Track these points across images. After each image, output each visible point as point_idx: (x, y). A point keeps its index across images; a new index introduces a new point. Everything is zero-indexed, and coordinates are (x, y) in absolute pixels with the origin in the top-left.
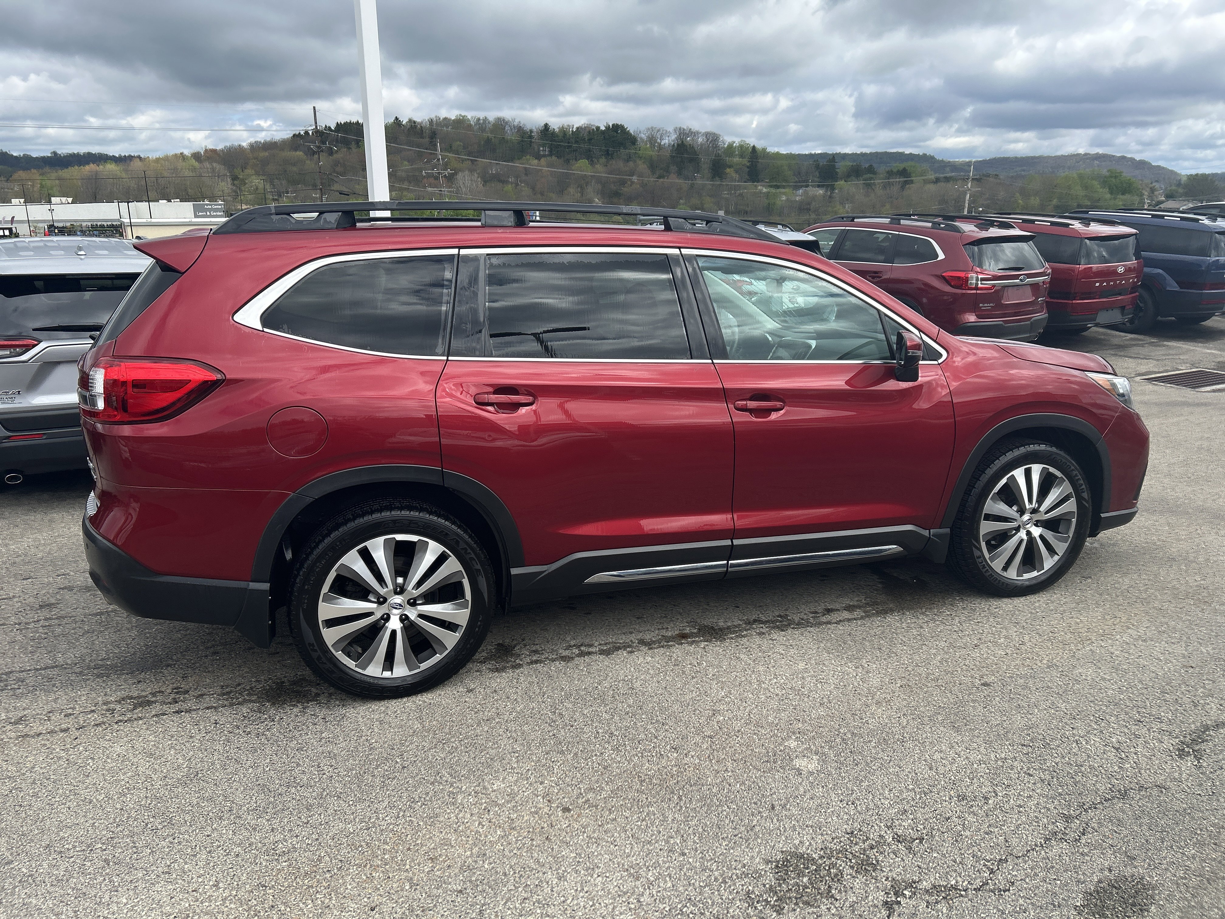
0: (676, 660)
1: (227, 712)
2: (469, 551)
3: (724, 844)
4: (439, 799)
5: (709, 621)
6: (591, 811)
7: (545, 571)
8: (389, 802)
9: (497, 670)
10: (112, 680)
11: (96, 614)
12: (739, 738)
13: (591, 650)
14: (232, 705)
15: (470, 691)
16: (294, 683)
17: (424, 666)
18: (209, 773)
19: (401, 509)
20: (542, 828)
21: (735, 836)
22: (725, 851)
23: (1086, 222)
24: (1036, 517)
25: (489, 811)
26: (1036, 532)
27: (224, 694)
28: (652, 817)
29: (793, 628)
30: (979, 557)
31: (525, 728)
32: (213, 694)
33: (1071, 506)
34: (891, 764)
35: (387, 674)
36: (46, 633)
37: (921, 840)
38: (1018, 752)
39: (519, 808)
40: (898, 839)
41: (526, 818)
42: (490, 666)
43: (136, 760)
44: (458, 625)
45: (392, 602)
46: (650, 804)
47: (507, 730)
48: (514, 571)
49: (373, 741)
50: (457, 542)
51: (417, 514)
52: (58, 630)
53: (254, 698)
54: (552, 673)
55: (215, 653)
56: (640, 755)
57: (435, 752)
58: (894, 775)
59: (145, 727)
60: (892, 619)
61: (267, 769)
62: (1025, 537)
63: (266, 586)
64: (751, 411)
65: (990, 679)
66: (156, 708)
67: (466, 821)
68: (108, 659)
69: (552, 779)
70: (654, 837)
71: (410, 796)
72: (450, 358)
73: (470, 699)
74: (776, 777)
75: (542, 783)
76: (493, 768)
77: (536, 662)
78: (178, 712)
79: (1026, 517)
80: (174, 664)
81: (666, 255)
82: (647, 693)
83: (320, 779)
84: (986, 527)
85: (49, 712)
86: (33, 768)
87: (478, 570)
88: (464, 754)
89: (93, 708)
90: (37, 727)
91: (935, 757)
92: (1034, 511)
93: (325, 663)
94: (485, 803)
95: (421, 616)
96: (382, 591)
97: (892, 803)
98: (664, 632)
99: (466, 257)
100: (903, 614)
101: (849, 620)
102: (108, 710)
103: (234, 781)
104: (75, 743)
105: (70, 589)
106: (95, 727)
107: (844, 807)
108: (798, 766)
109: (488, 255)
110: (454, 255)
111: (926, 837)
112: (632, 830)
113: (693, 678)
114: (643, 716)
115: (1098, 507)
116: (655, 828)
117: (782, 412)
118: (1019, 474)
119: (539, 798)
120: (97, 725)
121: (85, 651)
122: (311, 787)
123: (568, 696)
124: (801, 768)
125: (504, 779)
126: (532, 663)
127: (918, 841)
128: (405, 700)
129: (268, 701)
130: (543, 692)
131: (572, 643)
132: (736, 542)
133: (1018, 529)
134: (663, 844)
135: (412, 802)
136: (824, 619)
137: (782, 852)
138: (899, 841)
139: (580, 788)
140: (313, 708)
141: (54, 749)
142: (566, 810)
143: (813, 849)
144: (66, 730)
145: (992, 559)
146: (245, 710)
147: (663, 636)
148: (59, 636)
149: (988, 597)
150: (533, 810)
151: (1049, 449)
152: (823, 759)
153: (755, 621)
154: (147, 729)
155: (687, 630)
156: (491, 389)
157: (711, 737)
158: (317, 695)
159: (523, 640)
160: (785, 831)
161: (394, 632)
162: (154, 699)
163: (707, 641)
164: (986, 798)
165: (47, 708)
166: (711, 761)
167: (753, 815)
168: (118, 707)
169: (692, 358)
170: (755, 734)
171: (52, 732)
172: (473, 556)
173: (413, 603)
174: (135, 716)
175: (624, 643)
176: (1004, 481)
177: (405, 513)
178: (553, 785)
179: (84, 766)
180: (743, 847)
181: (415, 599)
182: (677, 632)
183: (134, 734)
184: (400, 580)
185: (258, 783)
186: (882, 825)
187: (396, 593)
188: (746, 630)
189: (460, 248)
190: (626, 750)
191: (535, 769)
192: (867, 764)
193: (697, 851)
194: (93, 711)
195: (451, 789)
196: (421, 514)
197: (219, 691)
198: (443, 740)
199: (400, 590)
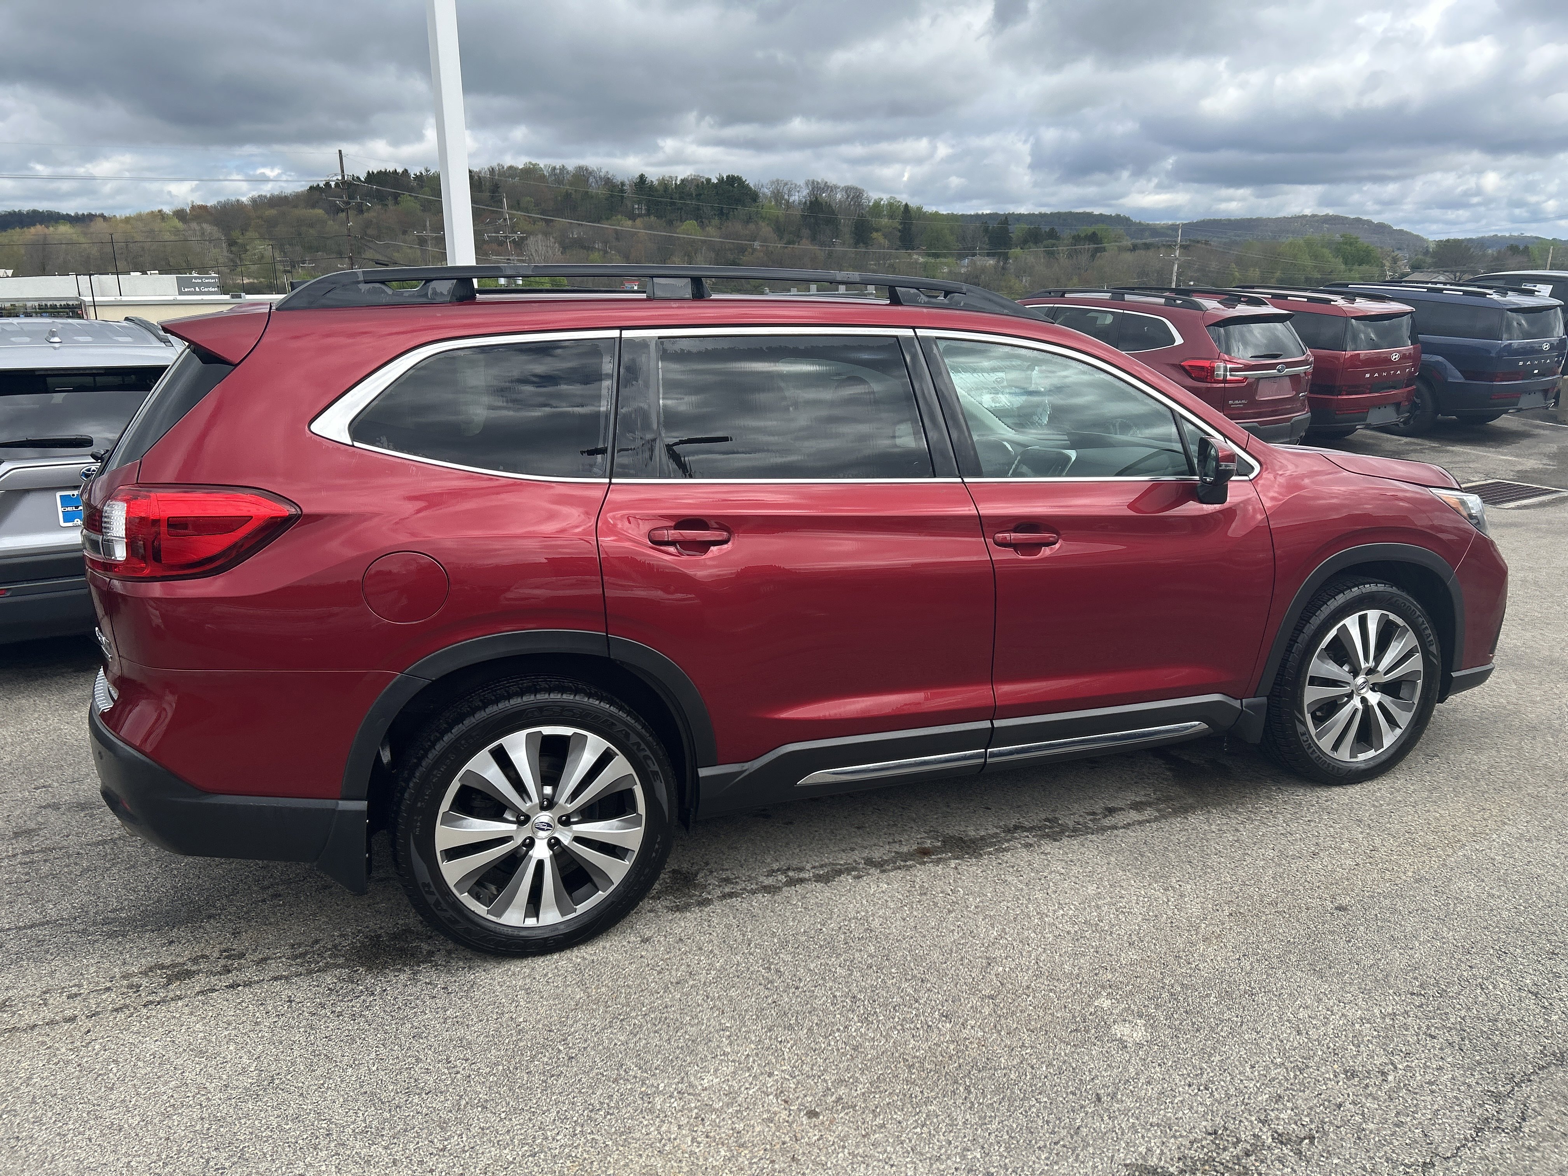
0: (921, 887)
1: (304, 983)
2: (643, 746)
3: (1043, 1157)
4: (629, 1105)
5: (954, 829)
6: (847, 1114)
7: (745, 770)
8: (558, 1113)
9: (678, 909)
10: (132, 941)
11: (98, 844)
12: (1031, 998)
13: (802, 875)
14: (310, 972)
15: (645, 940)
16: (395, 937)
17: (582, 908)
18: (289, 1077)
19: (550, 691)
20: (784, 1143)
21: (1056, 1143)
22: (1046, 1168)
23: (1350, 297)
24: (1373, 679)
25: (703, 1120)
26: (1374, 698)
27: (295, 957)
28: (935, 1120)
30: (1303, 734)
31: (733, 993)
32: (280, 957)
33: (1416, 663)
34: (1244, 1027)
35: (531, 922)
36: (27, 874)
37: (1312, 1138)
38: (1408, 1004)
39: (745, 1114)
40: (1281, 1139)
41: (757, 1129)
42: (667, 903)
43: (180, 1061)
44: (628, 850)
45: (537, 821)
46: (928, 1101)
47: (708, 998)
48: (703, 772)
49: (521, 1020)
50: (627, 736)
51: (572, 697)
52: (45, 869)
53: (341, 960)
54: (756, 911)
55: (276, 896)
56: (899, 1027)
57: (612, 1033)
58: (1252, 1043)
59: (186, 1010)
60: (1196, 820)
61: (374, 1068)
62: (1360, 706)
63: (362, 805)
64: (1016, 546)
65: (1345, 901)
66: (200, 982)
67: (673, 1136)
68: (122, 909)
69: (784, 1068)
70: (943, 1150)
71: (586, 1101)
72: (614, 481)
73: (646, 952)
74: (1094, 1052)
75: (770, 1075)
76: (697, 1055)
77: (731, 895)
78: (232, 986)
79: (1360, 680)
80: (219, 915)
81: (896, 337)
82: (891, 936)
83: (453, 1081)
84: (1312, 694)
85: (45, 993)
86: (30, 1078)
87: (655, 773)
88: (652, 1035)
89: (108, 984)
90: (29, 1017)
91: (1301, 1016)
92: (1371, 672)
93: (446, 911)
94: (696, 1108)
95: (578, 839)
96: (524, 806)
97: (1258, 1085)
98: (896, 847)
99: (630, 341)
101: (1140, 823)
102: (130, 986)
103: (328, 1088)
104: (88, 1038)
105: (56, 807)
106: (115, 1013)
107: (1196, 1094)
108: (1119, 1036)
109: (660, 338)
110: (614, 338)
111: (1317, 1135)
112: (910, 1141)
113: (950, 912)
114: (893, 970)
115: (1448, 664)
116: (942, 1137)
117: (1057, 546)
118: (1351, 623)
119: (771, 1097)
120: (116, 1010)
121: (86, 899)
122: (441, 1092)
123: (784, 944)
124: (1125, 1038)
125: (716, 1070)
126: (724, 896)
127: (1307, 1141)
128: (556, 956)
129: (362, 965)
130: (749, 940)
131: (775, 866)
132: (998, 723)
133: (1350, 696)
134: (958, 1160)
135: (591, 1111)
137: (1126, 1165)
138: (1282, 1143)
139: (825, 1081)
140: (427, 973)
141: (58, 1049)
142: (812, 1114)
143: (1168, 1160)
144: (72, 1019)
145: (1320, 736)
146: (329, 979)
147: (896, 853)
148: (47, 877)
149: (1313, 786)
150: (765, 1116)
151: (1390, 589)
152: (1152, 1024)
153: (1016, 828)
154: (191, 1013)
155: (928, 844)
156: (672, 524)
157: (991, 997)
158: (431, 953)
159: (707, 864)
160: (1122, 1134)
161: (540, 864)
162: (195, 968)
163: (957, 858)
164: (1383, 1073)
165: (41, 986)
166: (999, 1032)
167: (1073, 1111)
168: (145, 982)
169: (935, 476)
170: (1051, 990)
171: (51, 1023)
172: (648, 753)
173: (566, 821)
174: (171, 995)
175: (846, 864)
176: (1333, 633)
177: (555, 696)
178: (787, 1077)
179: (105, 1074)
180: (1070, 1160)
181: (568, 816)
182: (915, 847)
183: (173, 1021)
184: (548, 790)
185: (363, 1090)
186: (1253, 1118)
187: (543, 808)
188: (1008, 841)
189: (622, 328)
190: (879, 1021)
191: (757, 1055)
192: (1212, 1029)
193: (1007, 1170)
194: (108, 989)
195: (643, 1089)
196: (577, 698)
197: (289, 952)
198: (620, 1014)
199: (548, 804)
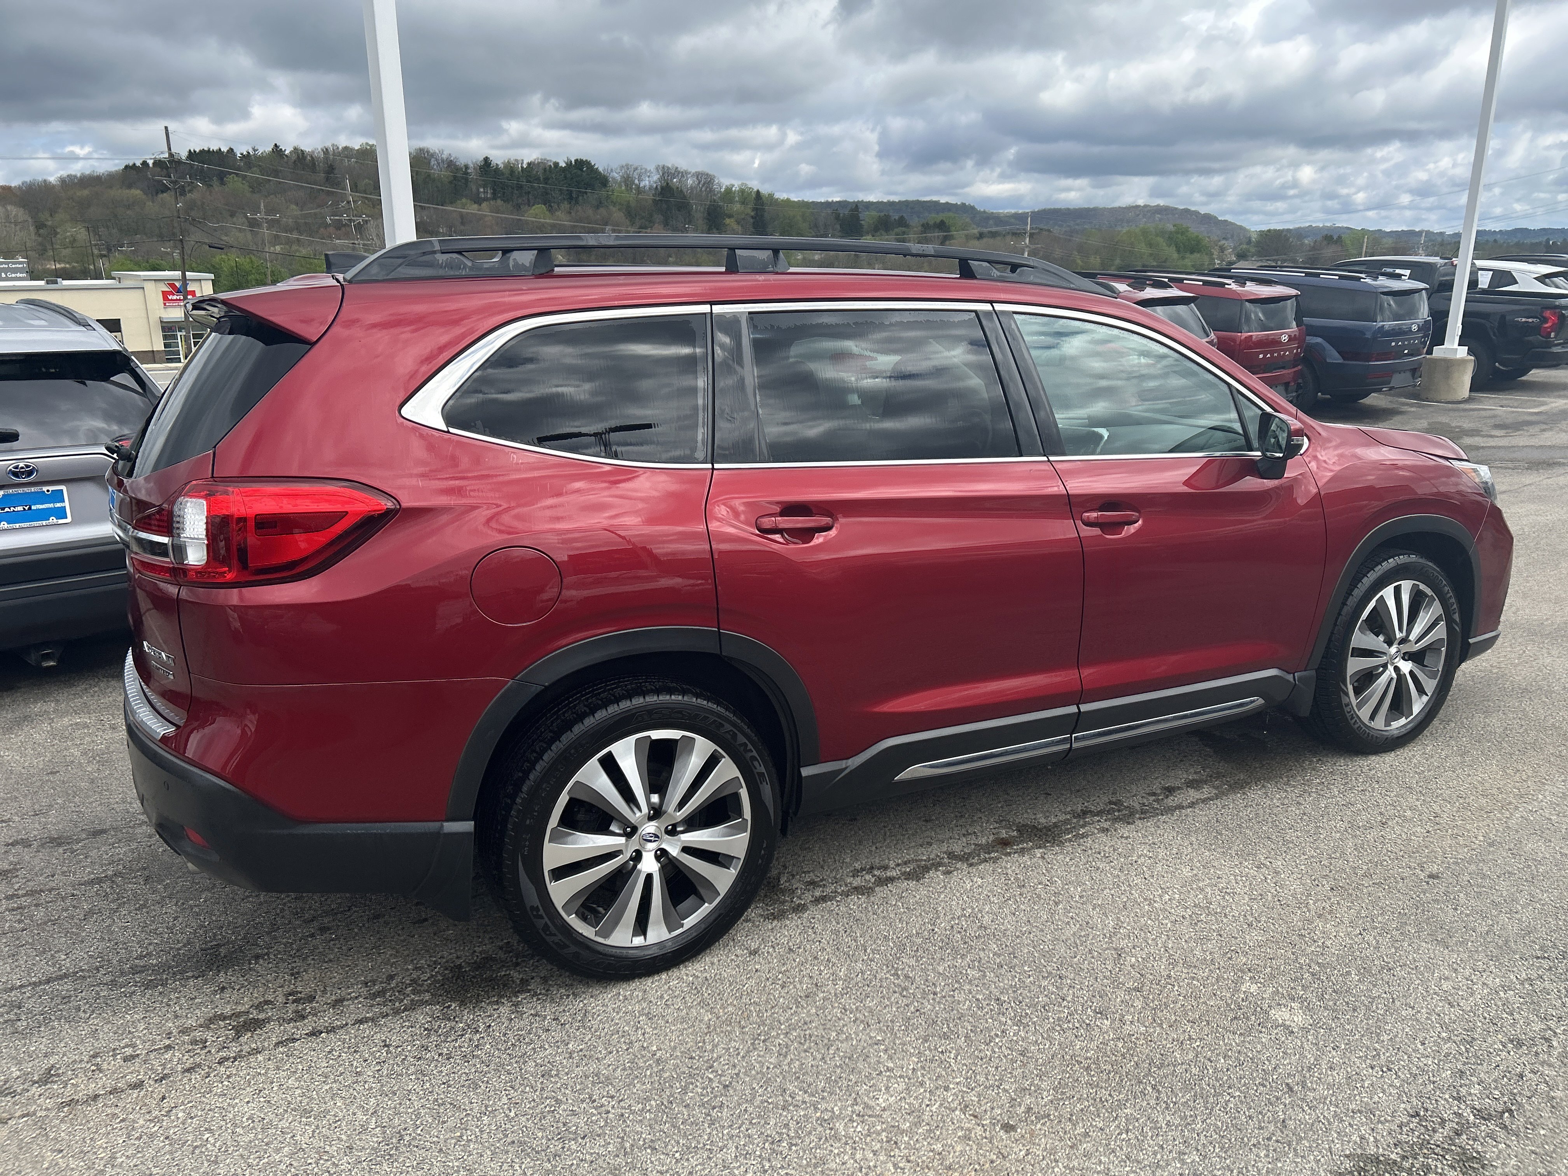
0: (1017, 879)
1: (396, 1023)
2: (750, 747)
3: (1262, 1155)
4: (810, 1133)
5: (1026, 817)
6: (1043, 1124)
7: (846, 768)
8: (737, 1148)
9: (774, 917)
10: (175, 990)
11: (91, 882)
12: (1176, 988)
13: (889, 874)
14: (397, 1012)
15: (754, 953)
16: (478, 966)
17: (689, 922)
18: (419, 1132)
19: (658, 692)
20: (992, 1162)
21: (1269, 1139)
22: (1270, 1166)
23: (1241, 280)
24: (1405, 648)
25: (896, 1143)
26: (1406, 667)
27: (374, 996)
28: (1137, 1124)
29: (1140, 819)
30: (1347, 705)
31: (869, 1003)
32: (356, 998)
33: (1440, 632)
34: (1398, 1003)
35: (638, 941)
36: (20, 921)
37: (1510, 1111)
38: (1539, 968)
39: (938, 1133)
40: (1483, 1115)
41: (958, 1148)
42: (760, 911)
43: (284, 1124)
44: (733, 857)
45: (644, 833)
46: (1121, 1105)
47: (846, 1011)
48: (806, 772)
49: (654, 1048)
50: (734, 736)
51: (680, 698)
52: (39, 914)
53: (427, 997)
54: (858, 915)
55: (323, 930)
56: (1058, 1028)
57: (759, 1056)
58: (1410, 1018)
59: (271, 1065)
60: (1255, 794)
61: (512, 1114)
62: (1394, 676)
63: (468, 826)
64: (1101, 525)
65: (1435, 869)
66: (274, 1032)
67: (871, 1164)
68: (149, 954)
69: (958, 1080)
70: (1159, 1156)
71: (762, 1133)
72: (716, 466)
73: (758, 964)
74: (1264, 1040)
75: (947, 1089)
76: (860, 1073)
77: (824, 899)
78: (315, 1033)
79: (1393, 650)
80: (267, 954)
81: (975, 312)
82: (1008, 933)
83: (606, 1122)
84: (1354, 665)
85: (95, 1056)
86: (113, 1157)
87: (761, 775)
88: (803, 1055)
89: (167, 1042)
90: (84, 1087)
91: (1445, 987)
92: (1404, 641)
93: (555, 935)
94: (883, 1131)
95: (686, 850)
96: (635, 817)
97: (1436, 1061)
98: (973, 839)
99: (721, 316)
100: (1263, 786)
101: (1204, 801)
102: (194, 1042)
103: (469, 1141)
104: (165, 1104)
105: (26, 843)
106: (186, 1074)
107: (1382, 1076)
108: (1280, 1022)
109: (750, 313)
110: (705, 314)
111: (1513, 1108)
112: (1121, 1149)
113: (1057, 904)
114: (1026, 968)
116: (1152, 1142)
117: (1138, 524)
118: (1388, 593)
119: (957, 1112)
120: (188, 1070)
121: (102, 945)
122: (599, 1136)
123: (902, 948)
124: (1287, 1023)
125: (887, 1088)
126: (817, 901)
127: (1507, 1114)
128: (664, 976)
129: (452, 1000)
130: (863, 945)
131: (857, 865)
132: (1084, 708)
133: (1385, 666)
134: (1178, 1165)
135: (772, 1143)
136: (1171, 801)
137: (1347, 1156)
138: (1485, 1119)
139: (1005, 1090)
140: (531, 1005)
141: (134, 1121)
142: (1008, 1128)
143: (1386, 1147)
144: (139, 1085)
145: (1360, 706)
146: (421, 1017)
147: (976, 845)
148: (45, 923)
150: (960, 1134)
151: (1421, 560)
152: (1307, 1006)
153: (1085, 813)
154: (278, 1068)
155: (1004, 834)
156: (778, 509)
157: (1137, 990)
158: (524, 982)
160: (1329, 1124)
161: (649, 878)
162: (262, 1016)
163: (1040, 847)
164: (1547, 1040)
165: (87, 1049)
166: (1161, 1025)
167: (1271, 1104)
168: (209, 1036)
169: (1021, 456)
170: (1193, 978)
171: (114, 1091)
172: (755, 753)
173: (672, 831)
174: (246, 1048)
175: (929, 859)
176: (1372, 604)
177: (664, 698)
178: (965, 1089)
179: (201, 1146)
180: (1290, 1156)
181: (674, 826)
182: (991, 838)
183: (261, 1079)
184: (655, 798)
185: (509, 1140)
186: (1447, 1096)
187: (651, 818)
188: (1083, 826)
189: (712, 303)
190: (1034, 1023)
191: (923, 1068)
192: (1368, 1009)
193: (1232, 1171)
194: (168, 1047)
195: (818, 1114)
196: (686, 698)
197: (364, 991)
198: (759, 1035)
199: (656, 813)
